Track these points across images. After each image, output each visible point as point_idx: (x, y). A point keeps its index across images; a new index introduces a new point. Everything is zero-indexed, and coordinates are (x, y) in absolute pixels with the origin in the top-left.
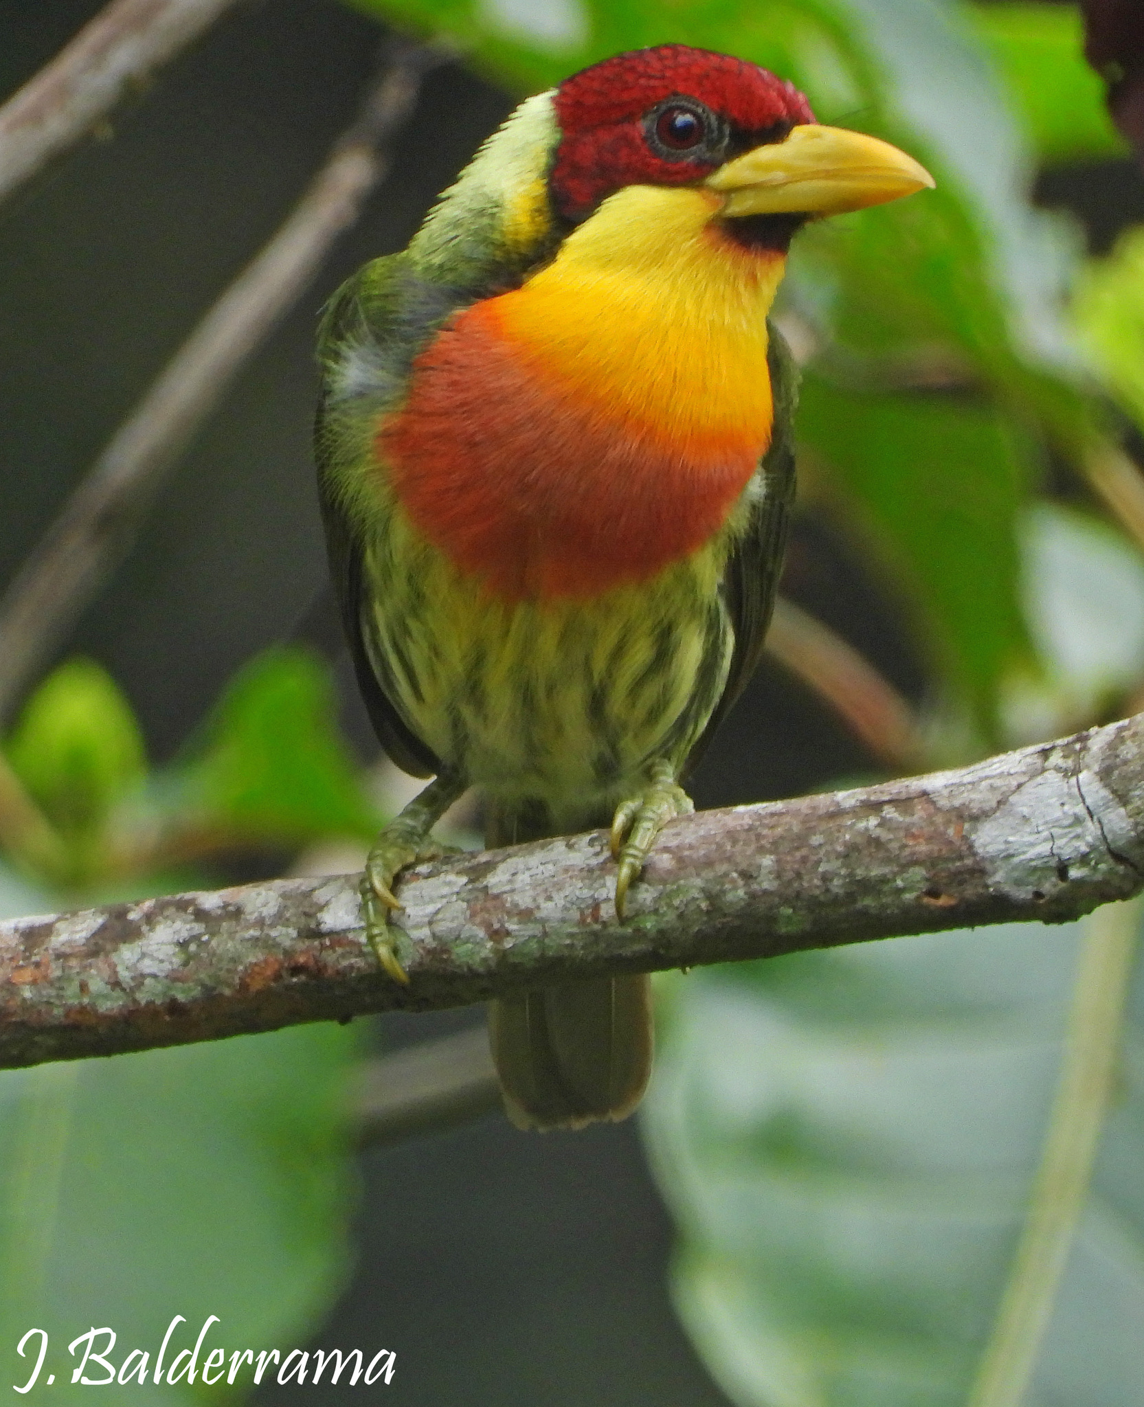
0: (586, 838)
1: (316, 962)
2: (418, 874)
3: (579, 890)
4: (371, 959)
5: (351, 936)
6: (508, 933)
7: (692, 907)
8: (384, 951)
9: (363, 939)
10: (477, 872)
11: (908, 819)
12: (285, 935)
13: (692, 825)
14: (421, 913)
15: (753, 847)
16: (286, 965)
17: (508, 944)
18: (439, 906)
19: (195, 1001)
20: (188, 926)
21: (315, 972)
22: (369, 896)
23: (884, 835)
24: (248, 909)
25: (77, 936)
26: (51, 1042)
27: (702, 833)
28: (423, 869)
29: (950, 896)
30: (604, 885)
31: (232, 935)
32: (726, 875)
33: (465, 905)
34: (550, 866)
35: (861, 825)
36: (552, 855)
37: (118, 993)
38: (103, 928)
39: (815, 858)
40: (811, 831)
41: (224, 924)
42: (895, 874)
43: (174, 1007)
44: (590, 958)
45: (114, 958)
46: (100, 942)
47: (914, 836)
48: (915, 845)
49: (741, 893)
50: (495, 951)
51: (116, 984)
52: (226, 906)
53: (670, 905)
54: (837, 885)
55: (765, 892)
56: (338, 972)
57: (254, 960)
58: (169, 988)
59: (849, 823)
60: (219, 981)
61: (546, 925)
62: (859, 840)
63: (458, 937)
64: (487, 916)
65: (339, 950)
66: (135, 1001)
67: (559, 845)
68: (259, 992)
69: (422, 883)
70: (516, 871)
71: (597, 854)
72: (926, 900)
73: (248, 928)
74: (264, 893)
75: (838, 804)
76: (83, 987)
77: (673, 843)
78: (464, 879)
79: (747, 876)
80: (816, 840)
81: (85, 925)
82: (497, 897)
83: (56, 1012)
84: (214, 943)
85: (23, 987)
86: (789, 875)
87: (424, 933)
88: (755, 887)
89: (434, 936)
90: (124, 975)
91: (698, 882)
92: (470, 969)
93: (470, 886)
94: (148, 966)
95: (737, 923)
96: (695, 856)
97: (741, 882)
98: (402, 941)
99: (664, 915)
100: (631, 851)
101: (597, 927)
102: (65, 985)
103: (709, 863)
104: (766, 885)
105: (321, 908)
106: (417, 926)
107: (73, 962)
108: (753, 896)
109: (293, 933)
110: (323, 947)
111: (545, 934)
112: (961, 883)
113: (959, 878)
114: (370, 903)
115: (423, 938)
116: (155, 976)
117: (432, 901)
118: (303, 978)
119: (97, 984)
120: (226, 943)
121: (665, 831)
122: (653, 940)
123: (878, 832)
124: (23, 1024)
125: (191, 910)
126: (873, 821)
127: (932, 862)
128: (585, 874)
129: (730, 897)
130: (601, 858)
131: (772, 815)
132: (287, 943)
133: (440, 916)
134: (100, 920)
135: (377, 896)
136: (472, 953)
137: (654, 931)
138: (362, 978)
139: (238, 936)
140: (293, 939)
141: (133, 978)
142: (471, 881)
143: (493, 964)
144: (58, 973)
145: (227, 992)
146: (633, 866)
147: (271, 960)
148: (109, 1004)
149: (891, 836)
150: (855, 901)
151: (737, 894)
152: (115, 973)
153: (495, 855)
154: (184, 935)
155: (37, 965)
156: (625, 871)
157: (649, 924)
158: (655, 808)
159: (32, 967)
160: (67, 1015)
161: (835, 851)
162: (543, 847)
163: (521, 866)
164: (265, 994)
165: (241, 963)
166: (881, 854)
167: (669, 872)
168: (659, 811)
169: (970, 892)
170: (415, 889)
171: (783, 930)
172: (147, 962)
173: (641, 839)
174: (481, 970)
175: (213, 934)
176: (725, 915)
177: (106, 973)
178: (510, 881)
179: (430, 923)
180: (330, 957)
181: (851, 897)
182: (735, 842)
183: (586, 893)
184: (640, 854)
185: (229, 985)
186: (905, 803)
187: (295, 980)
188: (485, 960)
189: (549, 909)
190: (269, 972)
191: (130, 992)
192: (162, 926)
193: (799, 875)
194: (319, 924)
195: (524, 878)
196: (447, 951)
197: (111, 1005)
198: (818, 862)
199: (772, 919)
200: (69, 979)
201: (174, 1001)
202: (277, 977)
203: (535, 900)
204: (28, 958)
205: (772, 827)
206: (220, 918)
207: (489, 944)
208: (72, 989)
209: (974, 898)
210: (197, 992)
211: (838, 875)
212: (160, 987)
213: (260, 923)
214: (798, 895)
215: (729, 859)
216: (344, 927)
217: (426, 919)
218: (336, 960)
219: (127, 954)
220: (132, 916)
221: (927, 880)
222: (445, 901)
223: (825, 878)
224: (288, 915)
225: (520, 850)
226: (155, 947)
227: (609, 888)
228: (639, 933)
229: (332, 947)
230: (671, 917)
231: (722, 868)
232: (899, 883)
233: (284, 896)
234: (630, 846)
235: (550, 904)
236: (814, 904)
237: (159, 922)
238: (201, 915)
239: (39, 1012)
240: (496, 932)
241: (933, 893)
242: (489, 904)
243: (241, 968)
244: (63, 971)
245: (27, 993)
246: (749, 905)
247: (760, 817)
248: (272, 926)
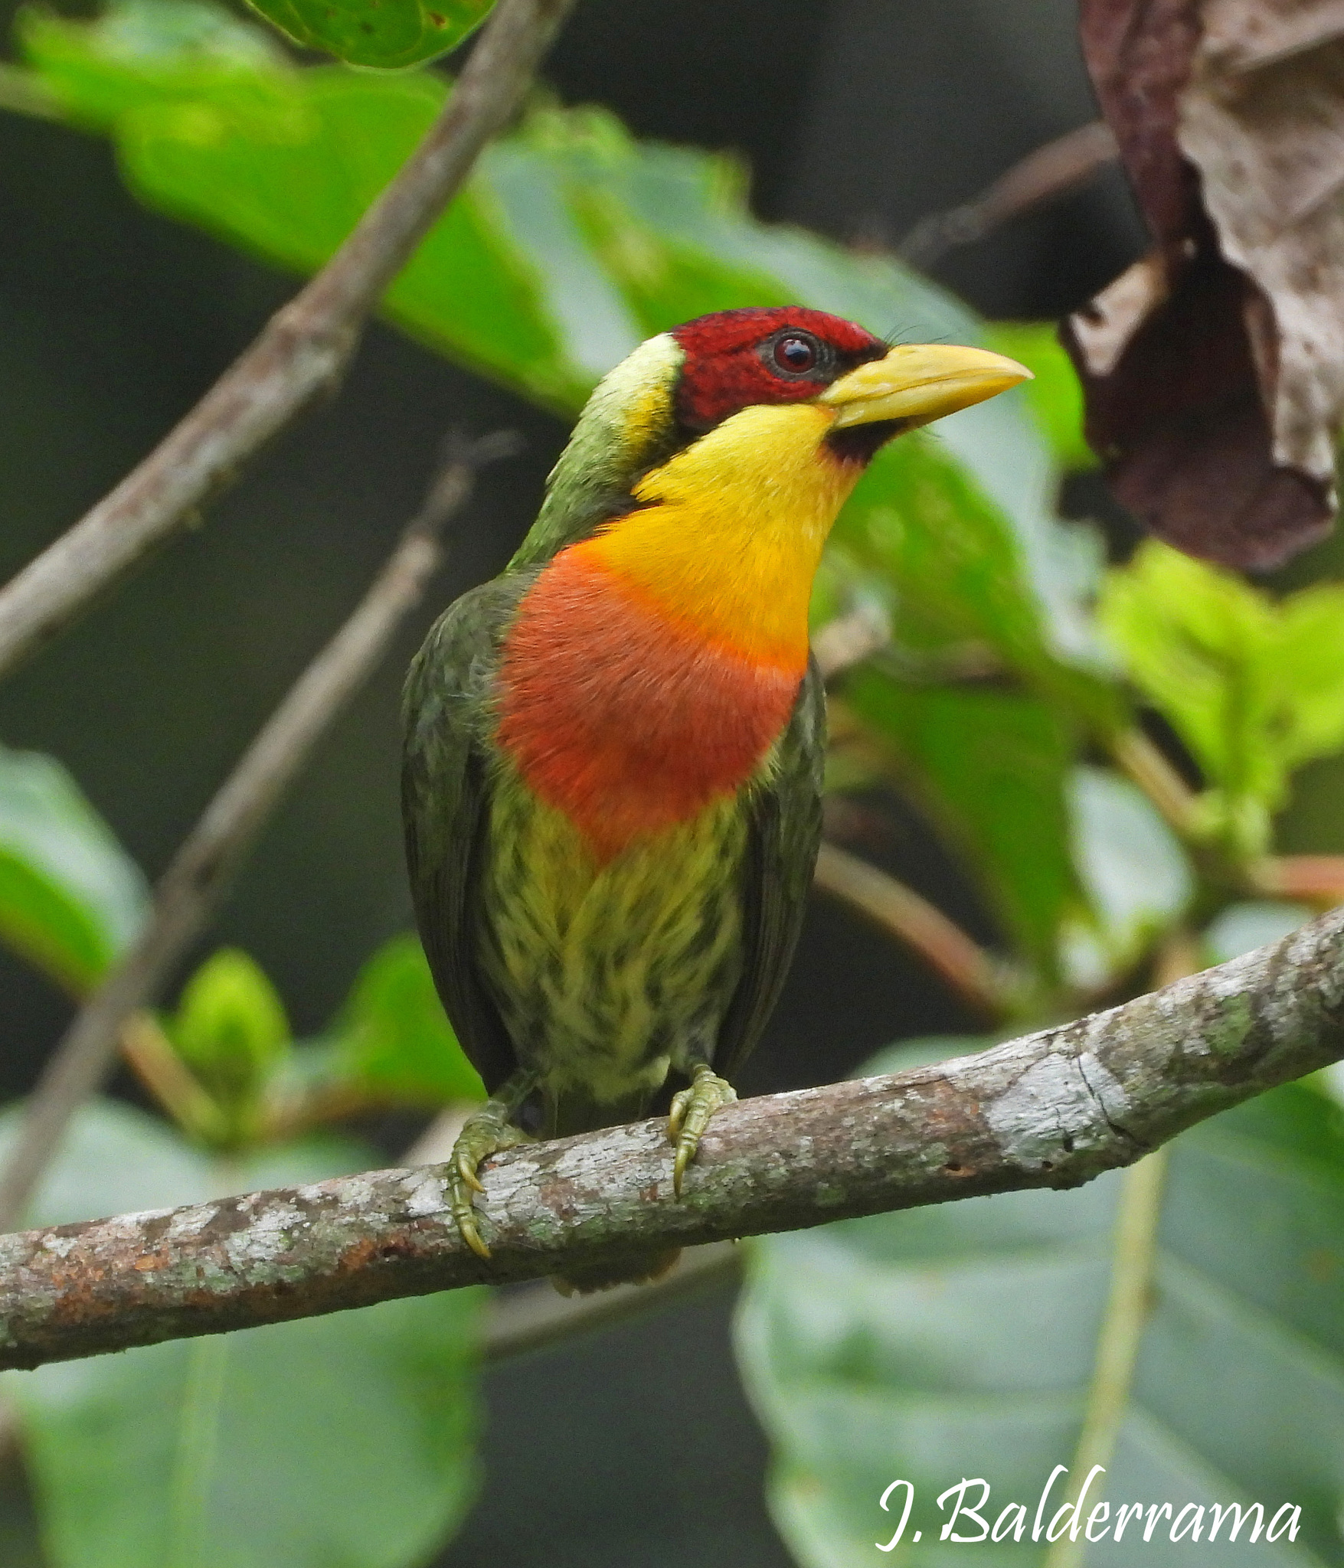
0: (644, 1126)
1: (406, 1243)
2: (495, 1163)
3: (637, 1172)
4: (456, 1240)
5: (436, 1219)
6: (576, 1213)
7: (740, 1185)
8: (468, 1229)
9: (448, 1221)
10: (547, 1160)
11: (929, 1101)
12: (378, 1220)
13: (737, 1111)
14: (498, 1197)
15: (792, 1130)
16: (379, 1246)
17: (577, 1222)
18: (514, 1190)
19: (298, 1281)
20: (291, 1215)
21: (404, 1253)
22: (456, 1179)
23: (908, 1115)
24: (344, 1198)
25: (193, 1227)
26: (172, 1321)
27: (746, 1118)
28: (499, 1158)
29: (969, 1168)
30: (660, 1168)
31: (330, 1221)
32: (768, 1155)
33: (537, 1188)
34: (612, 1152)
35: (888, 1107)
36: (613, 1142)
37: (230, 1276)
38: (215, 1219)
39: (846, 1138)
40: (844, 1113)
41: (323, 1212)
42: (920, 1150)
43: (281, 1288)
44: (651, 1232)
45: (226, 1245)
46: (214, 1231)
47: (935, 1116)
48: (936, 1124)
49: (782, 1170)
50: (564, 1228)
51: (229, 1268)
52: (324, 1195)
53: (719, 1183)
54: (868, 1161)
55: (804, 1169)
56: (425, 1252)
57: (351, 1243)
58: (276, 1271)
59: (877, 1105)
60: (321, 1263)
61: (610, 1204)
62: (886, 1120)
63: (532, 1218)
64: (556, 1198)
65: (426, 1232)
66: (246, 1283)
67: (619, 1132)
68: (356, 1272)
69: (497, 1170)
70: (580, 1158)
71: (653, 1140)
72: (948, 1172)
73: (344, 1214)
74: (358, 1183)
75: (866, 1089)
76: (200, 1272)
77: (721, 1128)
78: (536, 1166)
79: (787, 1155)
80: (848, 1121)
81: (199, 1217)
82: (565, 1180)
83: (175, 1295)
84: (314, 1228)
85: (146, 1274)
86: (825, 1153)
87: (501, 1214)
88: (795, 1165)
89: (510, 1217)
90: (235, 1259)
91: (745, 1162)
92: (543, 1244)
93: (541, 1172)
94: (256, 1252)
95: (780, 1197)
96: (740, 1139)
97: (782, 1161)
98: (484, 1221)
99: (714, 1192)
100: (687, 1135)
101: (655, 1204)
102: (183, 1270)
103: (753, 1146)
104: (804, 1163)
105: (409, 1195)
106: (495, 1209)
107: (190, 1250)
108: (793, 1172)
109: (385, 1218)
110: (412, 1230)
111: (609, 1212)
112: (979, 1156)
113: (976, 1151)
114: (456, 1186)
115: (501, 1218)
116: (263, 1260)
117: (508, 1186)
118: (395, 1258)
119: (212, 1269)
120: (325, 1230)
121: (713, 1117)
122: (704, 1215)
123: (902, 1113)
124: (146, 1306)
125: (293, 1200)
126: (898, 1104)
127: (951, 1138)
128: (643, 1158)
129: (773, 1174)
130: (657, 1144)
131: (809, 1100)
132: (381, 1227)
133: (515, 1200)
134: (213, 1212)
135: (463, 1179)
136: (544, 1232)
137: (707, 1206)
138: (446, 1256)
139: (336, 1222)
140: (384, 1223)
141: (243, 1263)
142: (541, 1167)
143: (563, 1240)
144: (177, 1260)
145: (328, 1272)
146: (689, 1148)
147: (366, 1243)
148: (223, 1287)
149: (915, 1116)
150: (884, 1175)
151: (779, 1171)
152: (228, 1258)
153: (563, 1144)
154: (288, 1222)
155: (158, 1253)
156: (682, 1153)
157: (702, 1201)
158: (706, 1097)
159: (154, 1255)
160: (186, 1297)
161: (864, 1131)
162: (604, 1135)
163: (586, 1153)
164: (362, 1272)
165: (339, 1246)
166: (907, 1133)
167: (718, 1154)
168: (710, 1101)
169: (986, 1163)
170: (492, 1175)
171: (820, 1202)
172: (255, 1248)
173: (695, 1125)
174: (554, 1246)
175: (313, 1222)
176: (769, 1191)
177: (219, 1258)
178: (577, 1167)
179: (507, 1205)
180: (418, 1239)
181: (880, 1171)
182: (776, 1125)
183: (645, 1175)
184: (695, 1138)
185: (329, 1266)
186: (924, 1086)
187: (387, 1260)
188: (557, 1236)
189: (611, 1190)
190: (364, 1254)
191: (241, 1275)
192: (268, 1215)
193: (834, 1154)
194: (408, 1209)
195: (589, 1163)
196: (523, 1230)
197: (224, 1287)
198: (852, 1140)
199: (812, 1193)
200: (187, 1265)
201: (280, 1281)
202: (372, 1257)
203: (599, 1182)
204: (150, 1247)
205: (810, 1111)
206: (318, 1207)
207: (560, 1223)
208: (189, 1274)
209: (990, 1169)
210: (300, 1273)
211: (867, 1152)
212: (267, 1270)
213: (355, 1210)
214: (833, 1171)
215: (770, 1141)
216: (430, 1211)
217: (503, 1202)
218: (423, 1241)
219: (238, 1241)
220: (240, 1207)
221: (947, 1154)
222: (519, 1185)
223: (857, 1155)
224: (379, 1202)
225: (585, 1139)
226: (263, 1234)
227: (666, 1170)
228: (693, 1209)
229: (419, 1229)
230: (721, 1193)
231: (765, 1149)
232: (924, 1158)
233: (375, 1185)
234: (685, 1131)
235: (612, 1186)
236: (847, 1179)
237: (265, 1212)
238: (302, 1205)
239: (161, 1296)
240: (566, 1212)
241: (954, 1166)
242: (559, 1187)
243: (339, 1250)
244: (181, 1257)
245: (150, 1279)
246: (789, 1181)
247: (798, 1103)
248: (366, 1212)
